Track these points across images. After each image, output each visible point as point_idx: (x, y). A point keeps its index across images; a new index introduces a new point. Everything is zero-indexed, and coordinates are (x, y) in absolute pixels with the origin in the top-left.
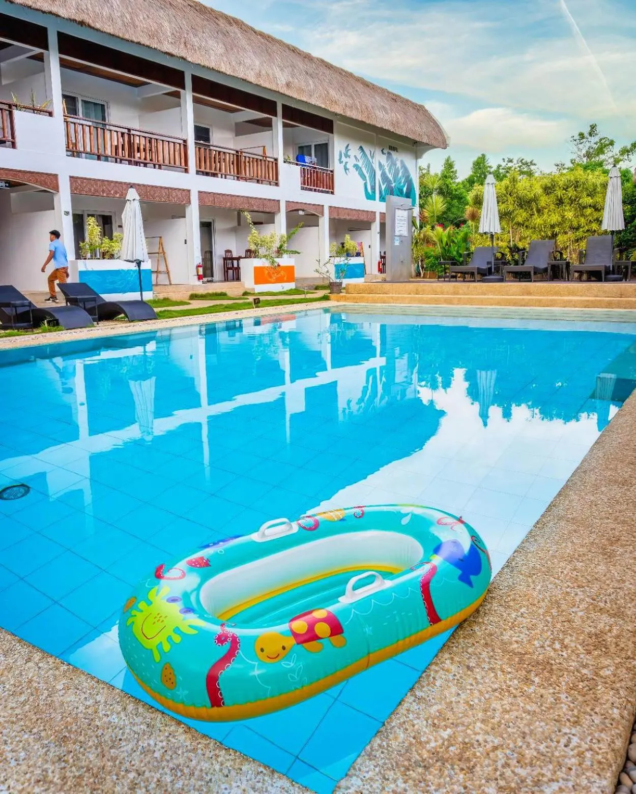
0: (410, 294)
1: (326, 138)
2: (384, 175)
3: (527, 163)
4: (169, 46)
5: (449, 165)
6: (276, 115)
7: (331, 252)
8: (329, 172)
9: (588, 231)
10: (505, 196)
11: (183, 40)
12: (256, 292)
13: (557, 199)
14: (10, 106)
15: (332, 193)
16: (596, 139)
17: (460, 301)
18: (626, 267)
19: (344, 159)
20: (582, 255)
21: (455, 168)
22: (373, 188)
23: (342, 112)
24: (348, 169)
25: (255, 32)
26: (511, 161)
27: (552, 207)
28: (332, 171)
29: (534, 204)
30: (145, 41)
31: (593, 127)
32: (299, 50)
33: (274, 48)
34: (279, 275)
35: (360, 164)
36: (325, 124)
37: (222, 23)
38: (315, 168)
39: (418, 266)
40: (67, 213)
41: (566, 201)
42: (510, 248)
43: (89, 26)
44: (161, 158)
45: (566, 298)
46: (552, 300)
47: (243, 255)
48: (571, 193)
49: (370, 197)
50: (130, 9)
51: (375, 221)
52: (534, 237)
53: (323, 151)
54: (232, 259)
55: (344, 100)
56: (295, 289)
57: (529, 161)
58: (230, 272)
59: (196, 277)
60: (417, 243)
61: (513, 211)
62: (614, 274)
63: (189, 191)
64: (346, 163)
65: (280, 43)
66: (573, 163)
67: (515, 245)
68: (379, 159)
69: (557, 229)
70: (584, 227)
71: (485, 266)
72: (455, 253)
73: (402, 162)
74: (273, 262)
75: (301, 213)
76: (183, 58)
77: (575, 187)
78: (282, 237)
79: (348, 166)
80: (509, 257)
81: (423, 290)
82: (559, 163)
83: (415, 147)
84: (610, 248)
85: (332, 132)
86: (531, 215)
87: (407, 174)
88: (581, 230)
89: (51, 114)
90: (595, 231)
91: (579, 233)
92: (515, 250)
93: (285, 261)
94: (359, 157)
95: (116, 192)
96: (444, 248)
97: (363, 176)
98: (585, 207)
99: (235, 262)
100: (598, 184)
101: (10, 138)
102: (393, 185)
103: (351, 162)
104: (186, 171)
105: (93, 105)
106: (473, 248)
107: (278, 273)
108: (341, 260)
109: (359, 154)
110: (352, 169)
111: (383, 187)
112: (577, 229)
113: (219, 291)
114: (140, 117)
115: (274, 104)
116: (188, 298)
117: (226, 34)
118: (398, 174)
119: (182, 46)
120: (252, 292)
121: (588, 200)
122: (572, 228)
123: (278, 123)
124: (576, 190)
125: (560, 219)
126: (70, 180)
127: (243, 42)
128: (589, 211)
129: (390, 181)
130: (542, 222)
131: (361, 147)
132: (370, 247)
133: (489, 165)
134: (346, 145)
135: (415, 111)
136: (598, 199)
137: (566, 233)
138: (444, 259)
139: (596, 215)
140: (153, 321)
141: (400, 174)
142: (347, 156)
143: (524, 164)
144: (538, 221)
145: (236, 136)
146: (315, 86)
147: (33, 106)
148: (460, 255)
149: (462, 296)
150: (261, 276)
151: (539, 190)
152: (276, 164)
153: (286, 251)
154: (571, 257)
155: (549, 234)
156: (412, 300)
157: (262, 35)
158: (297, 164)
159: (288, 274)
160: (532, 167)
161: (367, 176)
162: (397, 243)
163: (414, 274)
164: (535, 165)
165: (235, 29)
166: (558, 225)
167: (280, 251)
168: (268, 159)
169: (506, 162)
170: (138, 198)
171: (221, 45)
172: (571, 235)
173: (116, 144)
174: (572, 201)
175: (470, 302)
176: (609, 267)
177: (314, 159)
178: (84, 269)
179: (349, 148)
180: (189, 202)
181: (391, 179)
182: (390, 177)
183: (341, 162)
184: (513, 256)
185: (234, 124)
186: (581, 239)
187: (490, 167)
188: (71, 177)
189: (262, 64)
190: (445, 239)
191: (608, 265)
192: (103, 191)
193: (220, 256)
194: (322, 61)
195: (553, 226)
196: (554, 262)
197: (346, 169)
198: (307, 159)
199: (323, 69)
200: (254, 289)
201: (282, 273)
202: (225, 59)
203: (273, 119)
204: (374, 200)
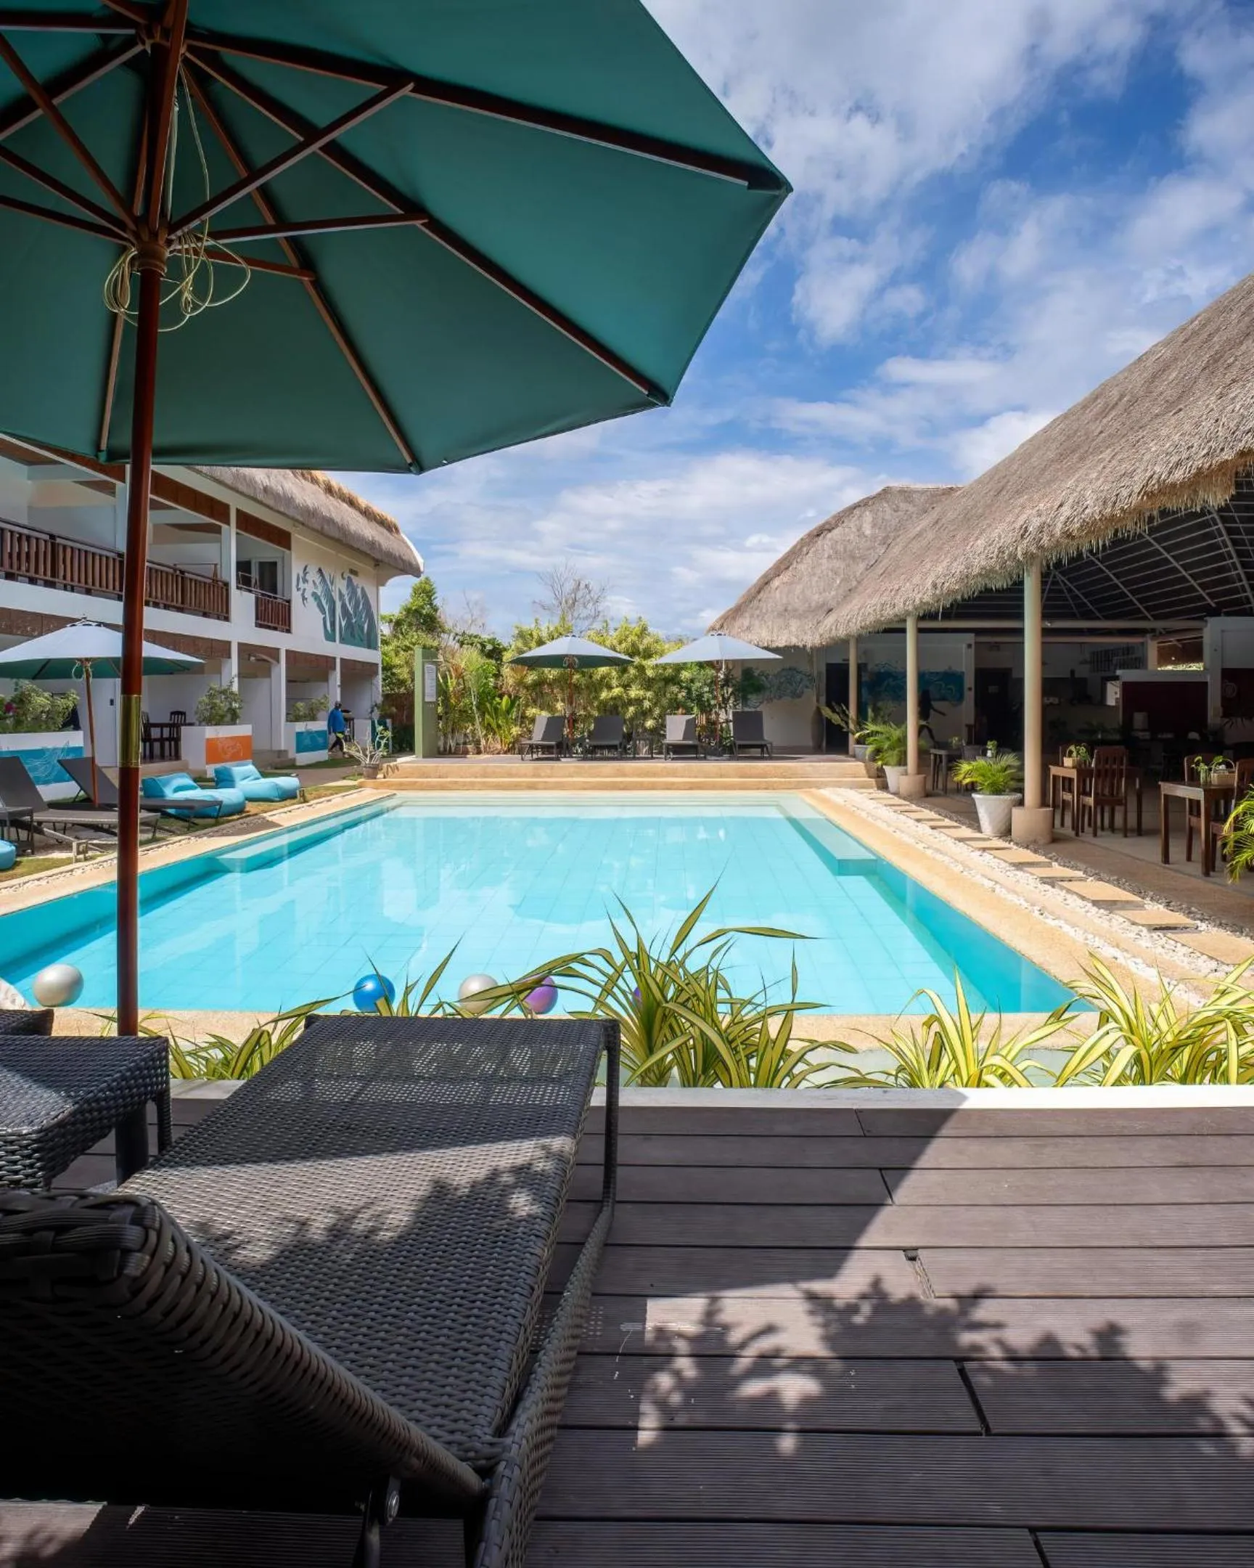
2: (344, 608)
6: (228, 523)
8: (285, 603)
15: (289, 631)
19: (302, 585)
22: (333, 624)
24: (306, 599)
28: (289, 602)
35: (319, 592)
36: (282, 537)
49: (330, 637)
51: (335, 671)
64: (304, 590)
68: (340, 586)
73: (363, 589)
79: (306, 595)
83: (376, 571)
85: (289, 549)
87: (367, 606)
94: (317, 582)
97: (323, 610)
102: (354, 621)
103: (309, 588)
109: (318, 579)
110: (311, 600)
111: (344, 624)
114: (29, 508)
115: (227, 507)
118: (358, 606)
123: (231, 535)
129: (351, 615)
131: (320, 570)
134: (304, 567)
141: (361, 606)
142: (305, 581)
152: (227, 590)
158: (249, 592)
161: (326, 608)
168: (218, 583)
179: (307, 570)
181: (352, 613)
182: (351, 610)
183: (298, 589)
197: (304, 599)
203: (224, 527)
204: (335, 641)
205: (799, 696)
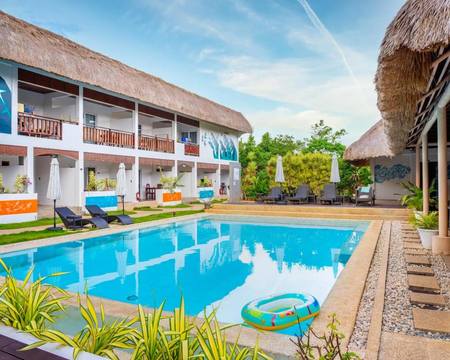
0: (243, 210)
1: (196, 129)
2: (222, 146)
3: (289, 137)
4: (133, 94)
5: (251, 139)
6: (174, 120)
7: (197, 185)
8: (197, 146)
9: (324, 181)
10: (285, 163)
11: (139, 91)
12: (164, 205)
13: (309, 166)
14: (61, 121)
15: (198, 156)
16: (323, 127)
17: (268, 214)
18: (342, 199)
19: (204, 139)
20: (322, 192)
21: (255, 140)
22: (217, 153)
23: (205, 119)
24: (206, 144)
25: (167, 84)
26: (281, 136)
27: (307, 169)
28: (198, 145)
29: (299, 168)
30: (124, 93)
31: (322, 121)
32: (186, 91)
33: (175, 91)
34: (174, 197)
35: (211, 141)
36: (196, 123)
37: (153, 81)
38: (191, 144)
39: (244, 195)
40: (81, 169)
41: (314, 167)
42: (288, 188)
43: (101, 88)
44: (123, 143)
45: (316, 214)
46: (310, 215)
47: (156, 187)
48: (316, 163)
49: (216, 157)
50: (117, 79)
51: (218, 169)
52: (299, 184)
53: (194, 135)
54: (150, 189)
55: (206, 113)
56: (181, 204)
57: (291, 136)
58: (149, 195)
59: (136, 199)
60: (243, 183)
61: (289, 170)
62: (337, 201)
63: (135, 157)
64: (205, 141)
65: (177, 88)
66: (312, 138)
67: (291, 186)
68: (220, 139)
69: (309, 180)
70: (322, 179)
71: (277, 197)
72: (262, 189)
73: (231, 140)
74: (172, 191)
75: (184, 166)
76: (138, 99)
77: (317, 161)
78: (175, 178)
79: (206, 143)
80: (288, 192)
81: (250, 208)
82: (305, 138)
83: (237, 133)
84: (334, 189)
85: (199, 127)
86: (297, 172)
87: (233, 145)
88: (321, 180)
89: (77, 124)
90: (327, 181)
91: (320, 182)
92: (290, 188)
93: (177, 190)
94: (211, 138)
95: (103, 159)
96: (257, 187)
97: (213, 148)
98: (322, 170)
99: (151, 190)
100: (327, 159)
101: (59, 135)
102: (227, 151)
103: (207, 141)
104: (134, 148)
105: (90, 116)
106: (271, 187)
107: (174, 196)
108: (202, 189)
109: (211, 137)
110: (208, 145)
111: (222, 152)
112: (319, 180)
113: (147, 206)
114: (110, 121)
115: (173, 115)
116: (133, 209)
117: (155, 86)
118: (229, 145)
119: (138, 94)
120: (162, 206)
121: (324, 167)
122: (316, 179)
123: (175, 124)
124: (317, 162)
125: (311, 175)
126: (84, 154)
127: (163, 90)
128: (324, 172)
129: (225, 149)
130: (303, 176)
131: (212, 133)
132: (215, 181)
133: (271, 137)
134: (204, 133)
135: (237, 116)
136: (328, 166)
137: (314, 181)
138: (257, 192)
139: (327, 174)
140: (132, 225)
141: (230, 146)
142: (205, 138)
143: (288, 138)
144: (301, 175)
145: (153, 128)
146: (194, 108)
147: (70, 120)
148: (265, 190)
149: (269, 212)
150: (166, 198)
151: (301, 162)
152: (174, 143)
153: (178, 186)
154: (316, 192)
155: (306, 181)
156: (245, 213)
157: (170, 85)
158: (183, 143)
159: (178, 196)
160: (292, 139)
161: (215, 147)
162: (234, 184)
163: (242, 198)
164: (293, 138)
165: (158, 83)
166: (310, 178)
167: (175, 185)
168: (170, 141)
169: (279, 137)
170: (124, 167)
171: (154, 92)
172: (316, 182)
173: (101, 134)
174: (316, 167)
175: (273, 214)
176: (335, 198)
177: (190, 140)
178: (88, 196)
179: (206, 134)
180: (134, 163)
181: (226, 148)
182: (225, 147)
183: (203, 141)
184: (290, 191)
185: (152, 123)
186: (321, 184)
187: (271, 139)
188: (84, 152)
189: (171, 99)
190: (257, 182)
191: (334, 198)
192: (97, 159)
193: (144, 187)
194: (195, 95)
195: (308, 178)
196: (310, 196)
197: (205, 144)
198: (187, 139)
199: (196, 99)
200: (162, 205)
201: (176, 196)
202: (156, 98)
203: (173, 121)
204: (218, 158)
205: (403, 177)
